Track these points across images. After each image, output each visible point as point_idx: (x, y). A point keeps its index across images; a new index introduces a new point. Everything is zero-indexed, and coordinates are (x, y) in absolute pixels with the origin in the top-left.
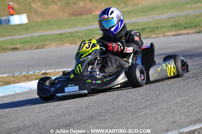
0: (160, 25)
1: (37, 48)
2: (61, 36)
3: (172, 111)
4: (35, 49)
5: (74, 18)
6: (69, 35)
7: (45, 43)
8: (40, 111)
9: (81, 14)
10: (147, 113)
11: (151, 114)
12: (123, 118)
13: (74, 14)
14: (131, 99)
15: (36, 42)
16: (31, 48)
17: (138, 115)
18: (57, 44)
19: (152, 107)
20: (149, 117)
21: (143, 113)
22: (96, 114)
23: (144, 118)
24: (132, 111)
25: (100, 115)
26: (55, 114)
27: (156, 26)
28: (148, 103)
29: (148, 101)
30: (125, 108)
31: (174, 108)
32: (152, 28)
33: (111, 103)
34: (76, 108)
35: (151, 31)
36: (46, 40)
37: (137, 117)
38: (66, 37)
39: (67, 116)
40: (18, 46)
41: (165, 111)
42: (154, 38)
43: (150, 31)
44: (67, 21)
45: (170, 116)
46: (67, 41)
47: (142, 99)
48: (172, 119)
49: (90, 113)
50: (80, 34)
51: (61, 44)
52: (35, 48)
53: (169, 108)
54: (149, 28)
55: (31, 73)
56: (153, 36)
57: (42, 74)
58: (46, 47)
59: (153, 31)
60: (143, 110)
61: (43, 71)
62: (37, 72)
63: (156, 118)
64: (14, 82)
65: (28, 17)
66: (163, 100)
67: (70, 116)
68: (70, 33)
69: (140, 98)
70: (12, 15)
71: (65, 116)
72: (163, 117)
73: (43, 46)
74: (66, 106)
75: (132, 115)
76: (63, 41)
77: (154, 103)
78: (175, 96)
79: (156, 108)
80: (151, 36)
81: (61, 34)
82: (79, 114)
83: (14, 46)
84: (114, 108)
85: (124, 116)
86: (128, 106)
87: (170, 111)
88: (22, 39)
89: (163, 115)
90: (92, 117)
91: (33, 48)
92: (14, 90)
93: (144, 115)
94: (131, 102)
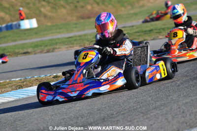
0: (166, 26)
1: (48, 52)
2: (71, 39)
3: (182, 111)
4: (45, 53)
5: (82, 21)
6: (78, 38)
7: (55, 46)
8: (53, 113)
9: (89, 17)
10: (157, 113)
11: (162, 115)
12: (134, 119)
13: (83, 18)
14: (142, 99)
15: (46, 46)
16: (41, 52)
17: (149, 116)
18: (67, 48)
19: (162, 108)
20: (160, 118)
21: (154, 114)
22: (108, 116)
23: (155, 119)
24: (143, 112)
25: (111, 116)
26: (68, 116)
27: (163, 27)
28: (158, 103)
29: (158, 101)
30: (136, 109)
31: (184, 108)
32: (159, 30)
33: (122, 105)
34: (89, 110)
35: (159, 32)
36: (56, 44)
37: (149, 118)
38: (75, 40)
39: (80, 118)
40: (29, 50)
41: (176, 111)
42: (161, 39)
43: (157, 33)
44: (76, 24)
45: (180, 116)
46: (77, 44)
47: (152, 100)
48: (183, 119)
49: (102, 115)
50: (89, 37)
51: (71, 47)
52: (45, 51)
53: (179, 108)
54: (156, 29)
55: (42, 76)
56: (160, 37)
57: (53, 77)
58: (56, 50)
59: (161, 32)
60: (154, 111)
61: (55, 75)
62: (48, 75)
63: (167, 119)
64: (27, 86)
65: (38, 22)
66: (173, 100)
67: (82, 118)
68: (80, 36)
69: (150, 99)
70: (23, 20)
71: (78, 118)
72: (173, 117)
73: (53, 50)
74: (78, 108)
75: (143, 116)
76: (73, 44)
77: (164, 104)
78: (185, 96)
79: (166, 109)
80: (158, 37)
81: (70, 37)
82: (91, 116)
83: (25, 51)
84: (125, 110)
85: (135, 117)
86: (138, 106)
87: (180, 111)
88: (33, 43)
89: (174, 115)
90: (104, 119)
91: (44, 52)
92: (27, 94)
93: (155, 115)
94: (142, 103)
